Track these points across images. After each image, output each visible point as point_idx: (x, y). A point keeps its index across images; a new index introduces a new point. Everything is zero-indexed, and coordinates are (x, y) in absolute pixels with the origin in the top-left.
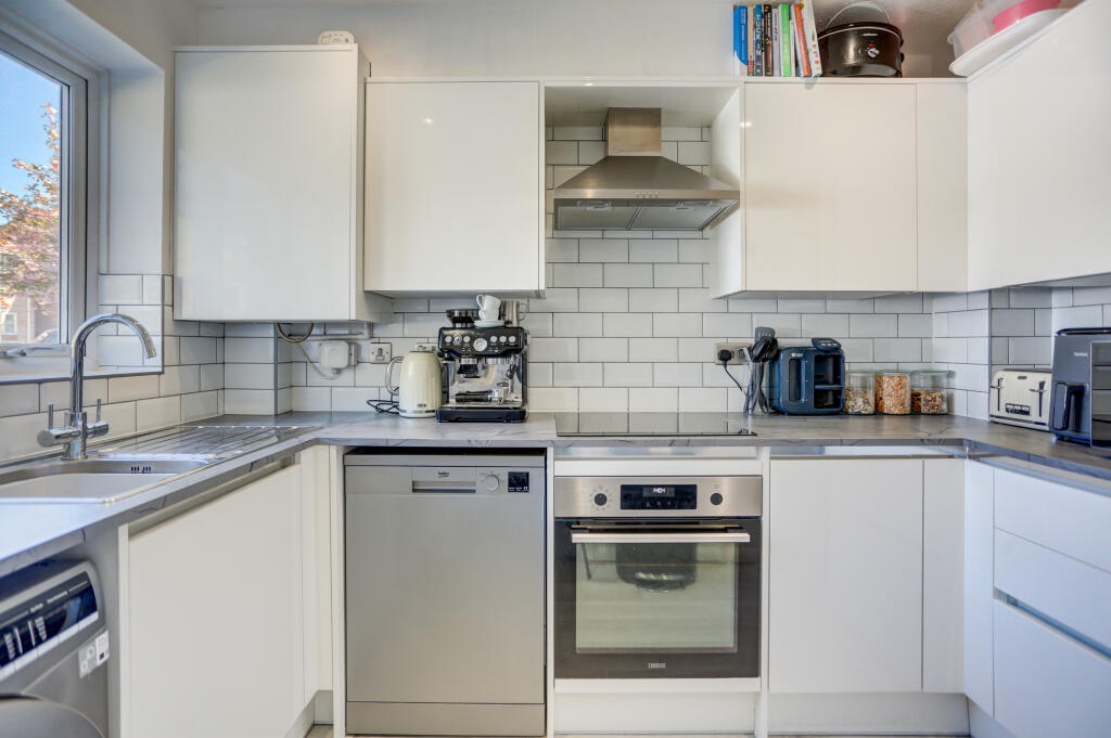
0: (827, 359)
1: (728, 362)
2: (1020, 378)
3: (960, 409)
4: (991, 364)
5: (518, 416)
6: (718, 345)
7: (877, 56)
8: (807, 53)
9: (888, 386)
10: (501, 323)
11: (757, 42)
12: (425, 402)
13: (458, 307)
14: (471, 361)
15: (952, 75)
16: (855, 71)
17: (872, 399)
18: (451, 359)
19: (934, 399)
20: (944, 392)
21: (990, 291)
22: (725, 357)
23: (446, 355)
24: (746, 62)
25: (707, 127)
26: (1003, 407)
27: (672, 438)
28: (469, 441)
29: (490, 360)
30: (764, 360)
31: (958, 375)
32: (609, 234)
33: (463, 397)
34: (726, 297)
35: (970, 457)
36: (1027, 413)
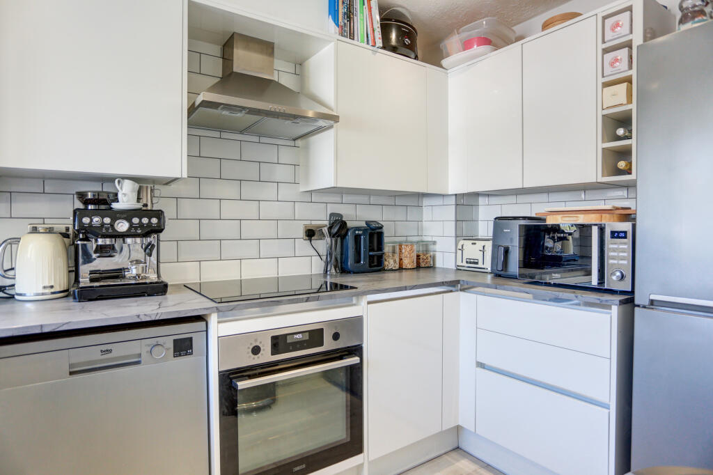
0: (375, 234)
1: (313, 238)
2: (473, 244)
3: (439, 264)
4: (456, 236)
5: (159, 289)
6: (306, 226)
7: (409, 44)
8: (373, 31)
9: (406, 250)
10: (139, 206)
11: (345, 13)
12: (52, 284)
13: (91, 189)
14: (108, 241)
15: (441, 67)
16: (394, 49)
17: (397, 260)
18: (87, 239)
19: (427, 258)
20: (432, 253)
21: (456, 195)
22: (310, 234)
23: (81, 236)
24: (337, 25)
25: (299, 65)
26: (464, 261)
27: (308, 296)
28: (138, 316)
29: (129, 240)
30: (338, 237)
31: (438, 243)
32: (225, 135)
33: (97, 276)
34: (311, 192)
35: (461, 290)
36: (477, 263)
